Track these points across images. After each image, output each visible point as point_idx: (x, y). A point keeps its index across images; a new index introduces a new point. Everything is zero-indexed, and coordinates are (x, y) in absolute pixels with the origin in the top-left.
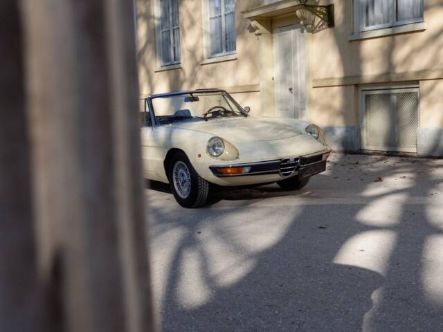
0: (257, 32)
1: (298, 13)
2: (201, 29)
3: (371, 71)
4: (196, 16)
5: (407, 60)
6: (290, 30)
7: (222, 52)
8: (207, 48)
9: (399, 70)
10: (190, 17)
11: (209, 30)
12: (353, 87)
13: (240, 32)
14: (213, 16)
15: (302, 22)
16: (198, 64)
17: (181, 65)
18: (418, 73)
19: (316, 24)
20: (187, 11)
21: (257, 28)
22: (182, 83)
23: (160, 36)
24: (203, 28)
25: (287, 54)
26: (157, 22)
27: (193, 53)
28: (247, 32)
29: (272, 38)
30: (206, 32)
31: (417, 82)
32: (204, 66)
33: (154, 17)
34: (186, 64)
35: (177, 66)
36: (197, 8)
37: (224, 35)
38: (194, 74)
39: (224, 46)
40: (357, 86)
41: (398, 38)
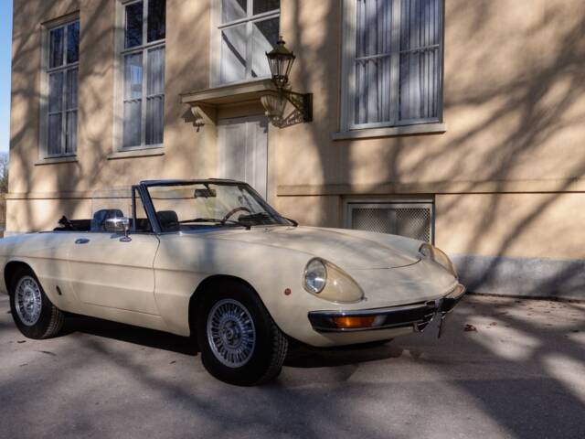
0: (198, 121)
1: (264, 100)
2: (111, 114)
3: (364, 179)
4: (105, 97)
5: (419, 167)
6: (244, 122)
7: (139, 144)
8: (118, 138)
9: (406, 180)
10: (96, 97)
11: (122, 116)
12: (338, 198)
13: (171, 120)
14: (129, 98)
15: (267, 113)
16: (103, 157)
17: (78, 158)
18: (435, 184)
19: (285, 117)
20: (92, 90)
21: (200, 117)
22: (77, 181)
23: (46, 120)
24: (115, 112)
25: (238, 152)
26: (43, 102)
27: (96, 143)
28: (182, 122)
29: (217, 131)
30: (118, 118)
31: (432, 196)
32: (112, 162)
33: (39, 95)
34: (85, 158)
35: (72, 159)
36: (106, 88)
37: (143, 123)
38: (96, 170)
39: (143, 137)
40: (342, 197)
41: (406, 140)
